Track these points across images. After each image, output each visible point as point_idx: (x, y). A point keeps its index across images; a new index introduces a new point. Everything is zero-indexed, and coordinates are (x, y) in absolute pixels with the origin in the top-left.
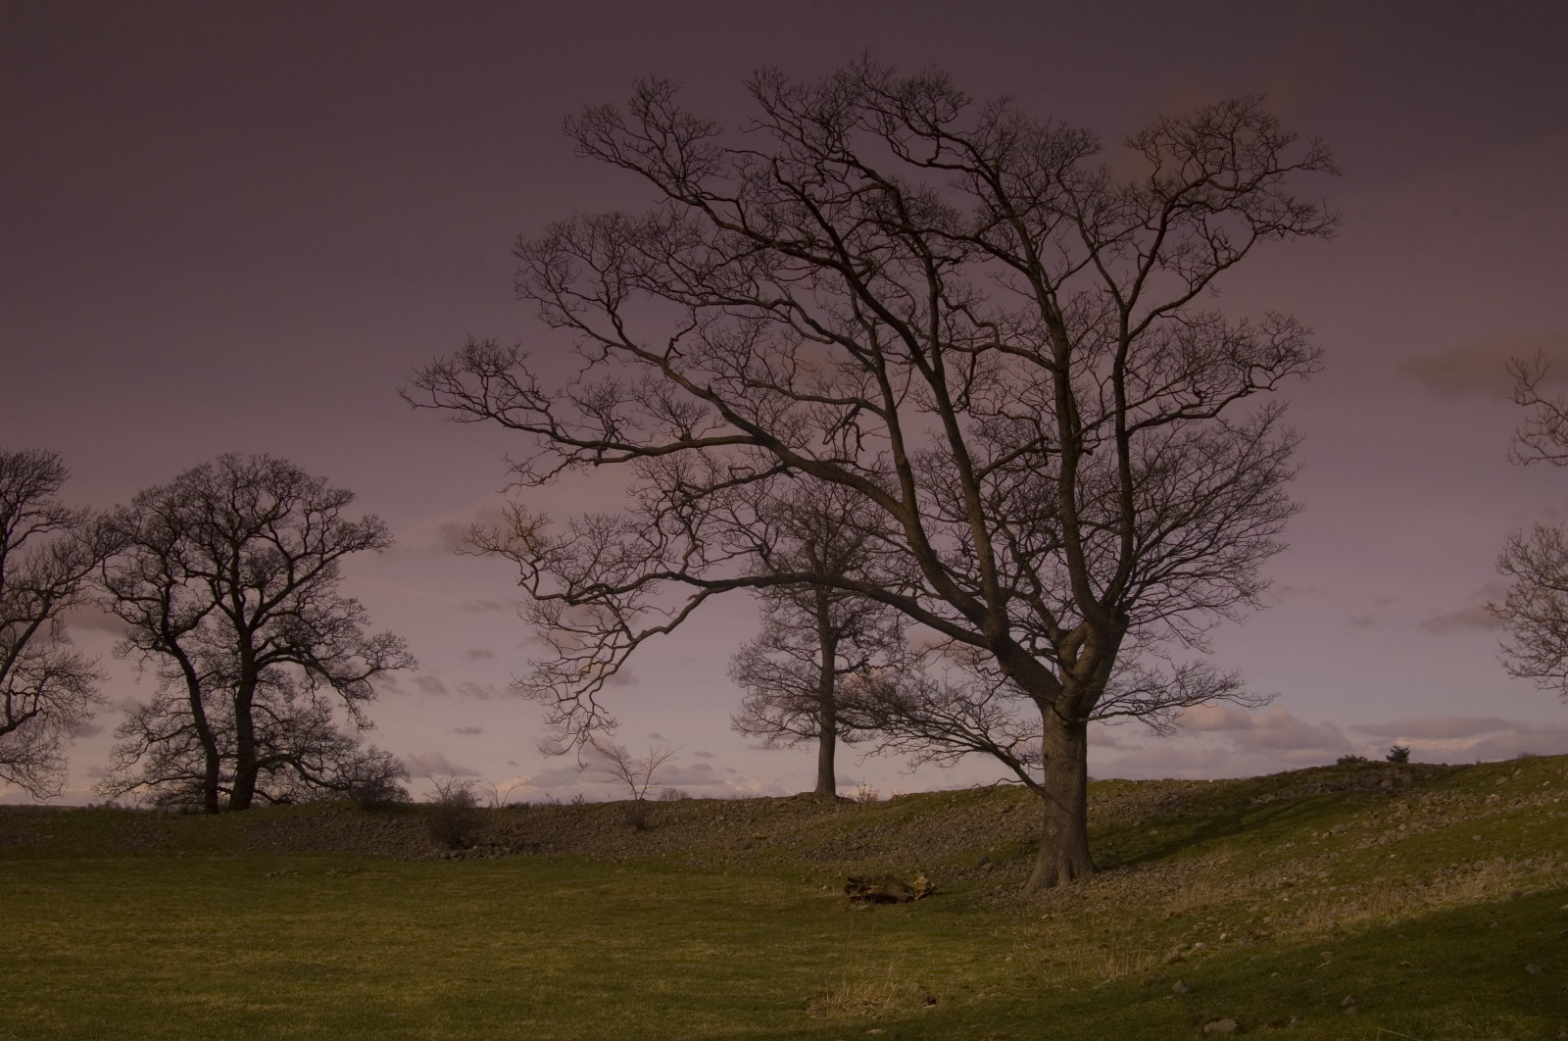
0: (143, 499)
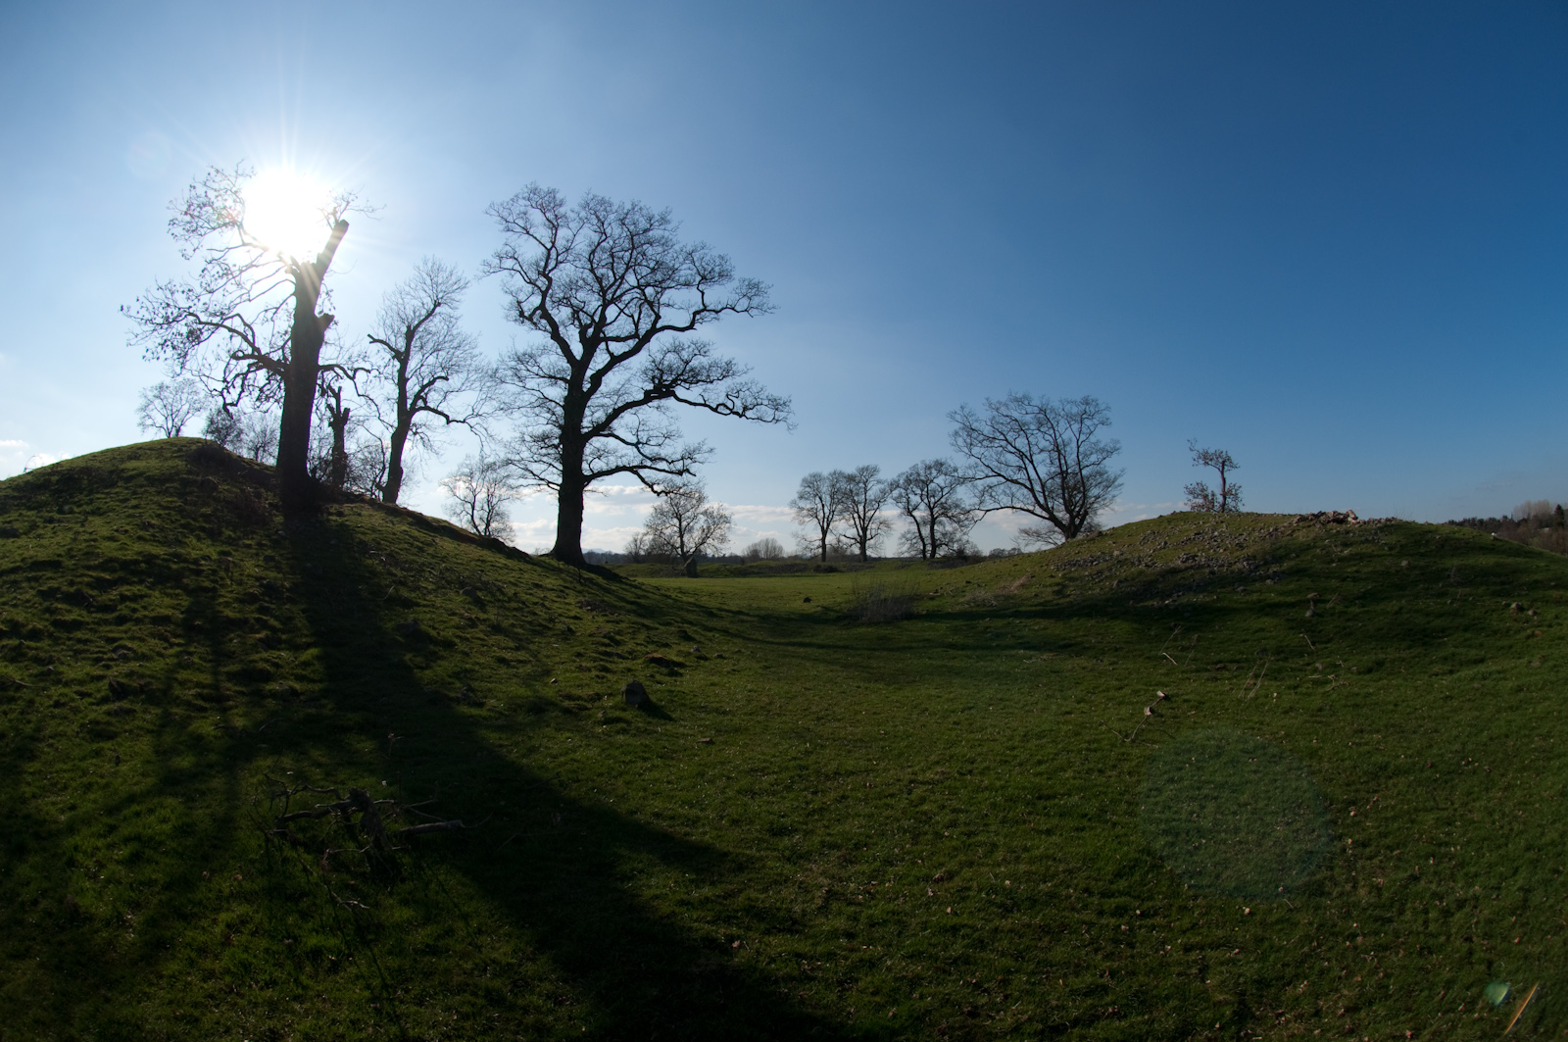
0: (899, 476)
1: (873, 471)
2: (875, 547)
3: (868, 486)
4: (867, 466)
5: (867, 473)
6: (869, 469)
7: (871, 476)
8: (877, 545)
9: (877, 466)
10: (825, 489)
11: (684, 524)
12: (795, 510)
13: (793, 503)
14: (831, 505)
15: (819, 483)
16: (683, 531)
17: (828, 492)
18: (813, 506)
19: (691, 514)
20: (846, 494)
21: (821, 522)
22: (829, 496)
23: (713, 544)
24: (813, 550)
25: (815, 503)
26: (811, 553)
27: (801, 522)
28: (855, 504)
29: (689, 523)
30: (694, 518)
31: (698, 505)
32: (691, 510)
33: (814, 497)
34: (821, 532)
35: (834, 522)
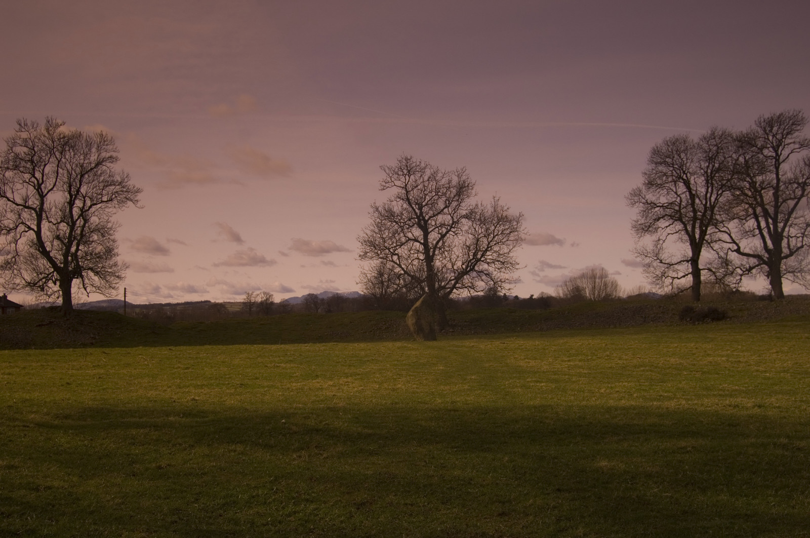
1: (793, 124)
2: (797, 276)
3: (781, 154)
4: (778, 114)
5: (779, 128)
6: (784, 121)
7: (788, 134)
8: (801, 271)
9: (800, 115)
10: (696, 167)
11: (433, 236)
12: (640, 207)
13: (636, 195)
14: (709, 195)
15: (683, 155)
16: (432, 250)
17: (702, 171)
18: (674, 200)
19: (445, 218)
20: (738, 173)
21: (689, 228)
22: (703, 178)
23: (486, 274)
24: (676, 281)
25: (679, 194)
26: (670, 287)
27: (650, 229)
28: (757, 191)
29: (443, 236)
30: (451, 227)
31: (458, 200)
32: (446, 210)
33: (675, 182)
34: (690, 247)
35: (716, 226)
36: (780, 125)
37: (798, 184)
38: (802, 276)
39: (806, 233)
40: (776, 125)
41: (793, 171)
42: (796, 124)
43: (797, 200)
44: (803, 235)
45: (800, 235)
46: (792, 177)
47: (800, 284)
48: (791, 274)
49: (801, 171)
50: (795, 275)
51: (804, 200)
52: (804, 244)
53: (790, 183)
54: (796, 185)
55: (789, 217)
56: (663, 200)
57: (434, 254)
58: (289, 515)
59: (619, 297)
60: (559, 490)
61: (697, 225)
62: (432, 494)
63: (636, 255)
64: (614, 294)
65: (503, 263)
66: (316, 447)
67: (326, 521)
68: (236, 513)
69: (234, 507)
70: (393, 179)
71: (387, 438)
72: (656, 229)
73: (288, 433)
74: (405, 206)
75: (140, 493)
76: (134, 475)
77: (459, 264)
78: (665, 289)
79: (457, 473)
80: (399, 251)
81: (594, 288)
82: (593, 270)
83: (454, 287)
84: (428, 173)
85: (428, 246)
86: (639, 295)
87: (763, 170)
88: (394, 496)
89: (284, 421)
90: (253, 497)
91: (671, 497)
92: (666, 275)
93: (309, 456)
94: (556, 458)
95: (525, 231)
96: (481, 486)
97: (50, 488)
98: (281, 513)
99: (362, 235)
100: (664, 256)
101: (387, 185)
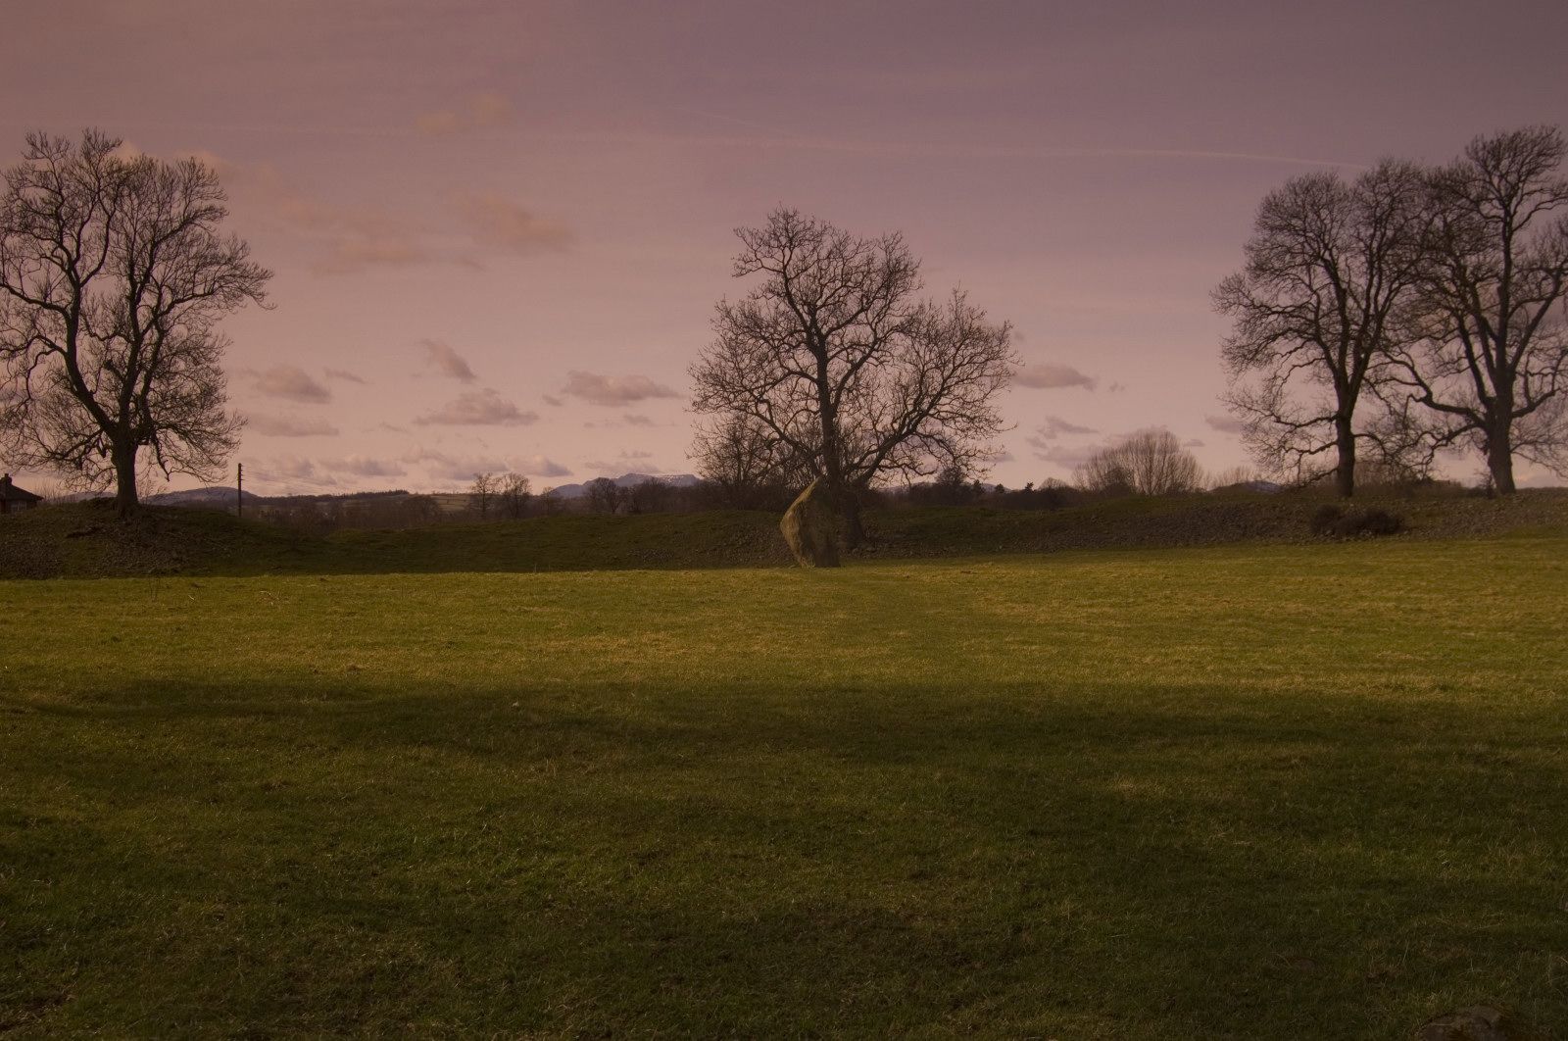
1: (1539, 154)
2: (1542, 451)
3: (1515, 212)
4: (1511, 135)
5: (1513, 161)
6: (1523, 147)
7: (1530, 172)
8: (1549, 441)
9: (1555, 135)
10: (1349, 233)
11: (837, 367)
12: (1239, 314)
13: (1232, 291)
14: (1373, 291)
15: (1324, 213)
16: (834, 393)
17: (1362, 244)
18: (1305, 300)
19: (860, 332)
20: (1432, 248)
21: (1335, 355)
22: (1363, 259)
23: (938, 441)
24: (1307, 457)
25: (1315, 288)
26: (1295, 470)
27: (1259, 356)
28: (1467, 284)
29: (856, 367)
30: (872, 349)
31: (885, 297)
32: (861, 317)
33: (1308, 265)
34: (1334, 392)
35: (1385, 350)
36: (1515, 155)
37: (1548, 271)
38: (1550, 450)
39: (1561, 367)
40: (1507, 155)
41: (1539, 246)
42: (1545, 154)
43: (1543, 302)
44: (1556, 371)
45: (1549, 370)
46: (1536, 256)
47: (1547, 466)
48: (1530, 447)
49: (1553, 247)
50: (1536, 449)
51: (1558, 302)
52: (1556, 388)
53: (1532, 270)
54: (1542, 274)
55: (1529, 335)
56: (1285, 300)
57: (838, 401)
58: (508, 875)
59: (1198, 489)
60: (1033, 833)
61: (1350, 351)
62: (786, 838)
63: (1230, 406)
64: (1189, 483)
65: (972, 420)
66: (575, 753)
67: (578, 886)
68: (407, 870)
69: (403, 859)
70: (759, 255)
71: (714, 737)
72: (1271, 356)
73: (523, 727)
74: (783, 307)
75: (224, 833)
76: (215, 801)
77: (887, 420)
78: (1287, 475)
79: (839, 800)
80: (770, 395)
81: (1150, 470)
82: (1148, 437)
83: (876, 465)
84: (828, 243)
85: (827, 384)
86: (1237, 486)
87: (1479, 245)
88: (713, 841)
89: (516, 704)
90: (442, 842)
91: (1250, 848)
92: (1287, 446)
93: (560, 769)
94: (1035, 776)
95: (1016, 358)
96: (883, 823)
97: (47, 821)
98: (492, 871)
99: (699, 363)
100: (1285, 409)
101: (748, 266)
